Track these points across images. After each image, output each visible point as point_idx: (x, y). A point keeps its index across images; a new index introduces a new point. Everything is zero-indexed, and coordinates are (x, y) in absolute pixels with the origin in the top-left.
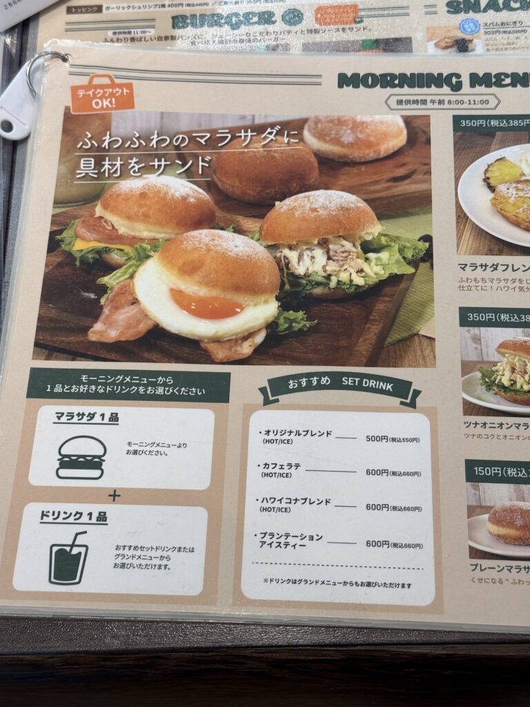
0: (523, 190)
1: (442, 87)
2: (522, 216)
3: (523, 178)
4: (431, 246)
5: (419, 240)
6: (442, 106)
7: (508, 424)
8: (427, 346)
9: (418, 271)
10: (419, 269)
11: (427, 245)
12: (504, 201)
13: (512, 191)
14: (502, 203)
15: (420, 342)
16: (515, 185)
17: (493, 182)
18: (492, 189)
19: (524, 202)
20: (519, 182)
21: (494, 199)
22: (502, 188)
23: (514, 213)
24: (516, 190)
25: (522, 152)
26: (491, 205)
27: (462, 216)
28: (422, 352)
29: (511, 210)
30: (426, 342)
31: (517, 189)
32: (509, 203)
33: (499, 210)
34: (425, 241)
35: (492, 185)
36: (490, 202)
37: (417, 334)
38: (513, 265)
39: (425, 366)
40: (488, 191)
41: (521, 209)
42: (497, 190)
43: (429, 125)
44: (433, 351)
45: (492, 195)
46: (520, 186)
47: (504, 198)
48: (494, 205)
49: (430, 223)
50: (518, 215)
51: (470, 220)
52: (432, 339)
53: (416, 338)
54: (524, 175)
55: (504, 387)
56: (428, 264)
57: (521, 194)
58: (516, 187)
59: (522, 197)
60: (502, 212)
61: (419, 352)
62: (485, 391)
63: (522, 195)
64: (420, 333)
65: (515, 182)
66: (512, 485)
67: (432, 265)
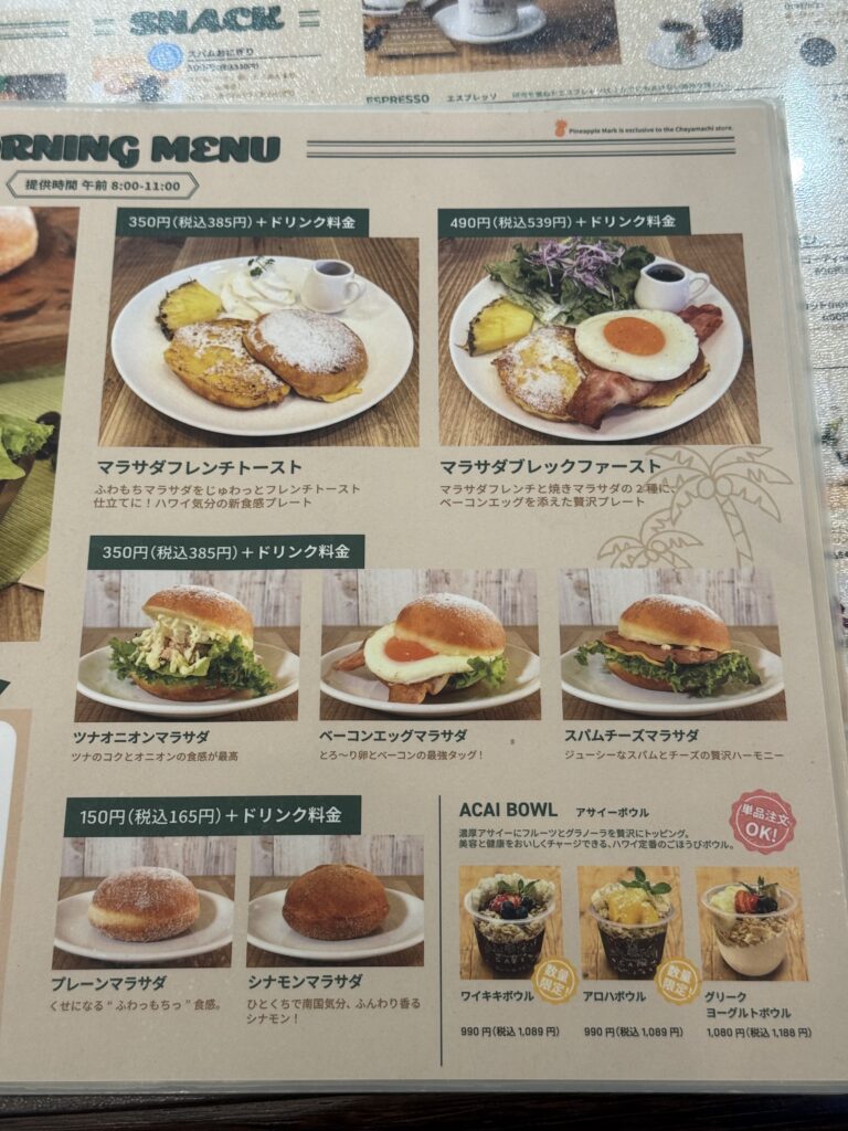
0: (220, 335)
1: (104, 158)
2: (214, 380)
3: (223, 316)
4: (56, 432)
5: (38, 421)
6: (101, 193)
7: (146, 735)
8: (30, 604)
9: (31, 475)
10: (33, 470)
11: (50, 429)
12: (186, 354)
13: (202, 338)
14: (182, 358)
15: (19, 596)
16: (206, 327)
17: (171, 322)
18: (169, 333)
19: (219, 356)
20: (214, 322)
21: (171, 350)
22: (185, 333)
23: (201, 376)
24: (209, 337)
25: (224, 271)
26: (163, 361)
27: (114, 380)
28: (20, 614)
29: (196, 371)
30: (27, 597)
31: (210, 334)
32: (193, 358)
33: (177, 370)
34: (47, 423)
35: (169, 327)
36: (162, 356)
37: (15, 584)
38: (188, 463)
39: (22, 638)
40: (162, 337)
41: (213, 369)
42: (177, 336)
43: (75, 224)
44: (38, 612)
45: (167, 345)
46: (215, 329)
47: (188, 349)
48: (169, 361)
49: (59, 392)
50: (207, 379)
51: (127, 386)
52: (38, 592)
53: (13, 590)
54: (223, 310)
55: (149, 673)
56: (47, 463)
57: (215, 342)
58: (209, 331)
59: (216, 347)
60: (182, 373)
61: (14, 615)
62: (116, 679)
63: (217, 344)
64: (20, 581)
65: (208, 322)
66: (140, 839)
67: (54, 464)
